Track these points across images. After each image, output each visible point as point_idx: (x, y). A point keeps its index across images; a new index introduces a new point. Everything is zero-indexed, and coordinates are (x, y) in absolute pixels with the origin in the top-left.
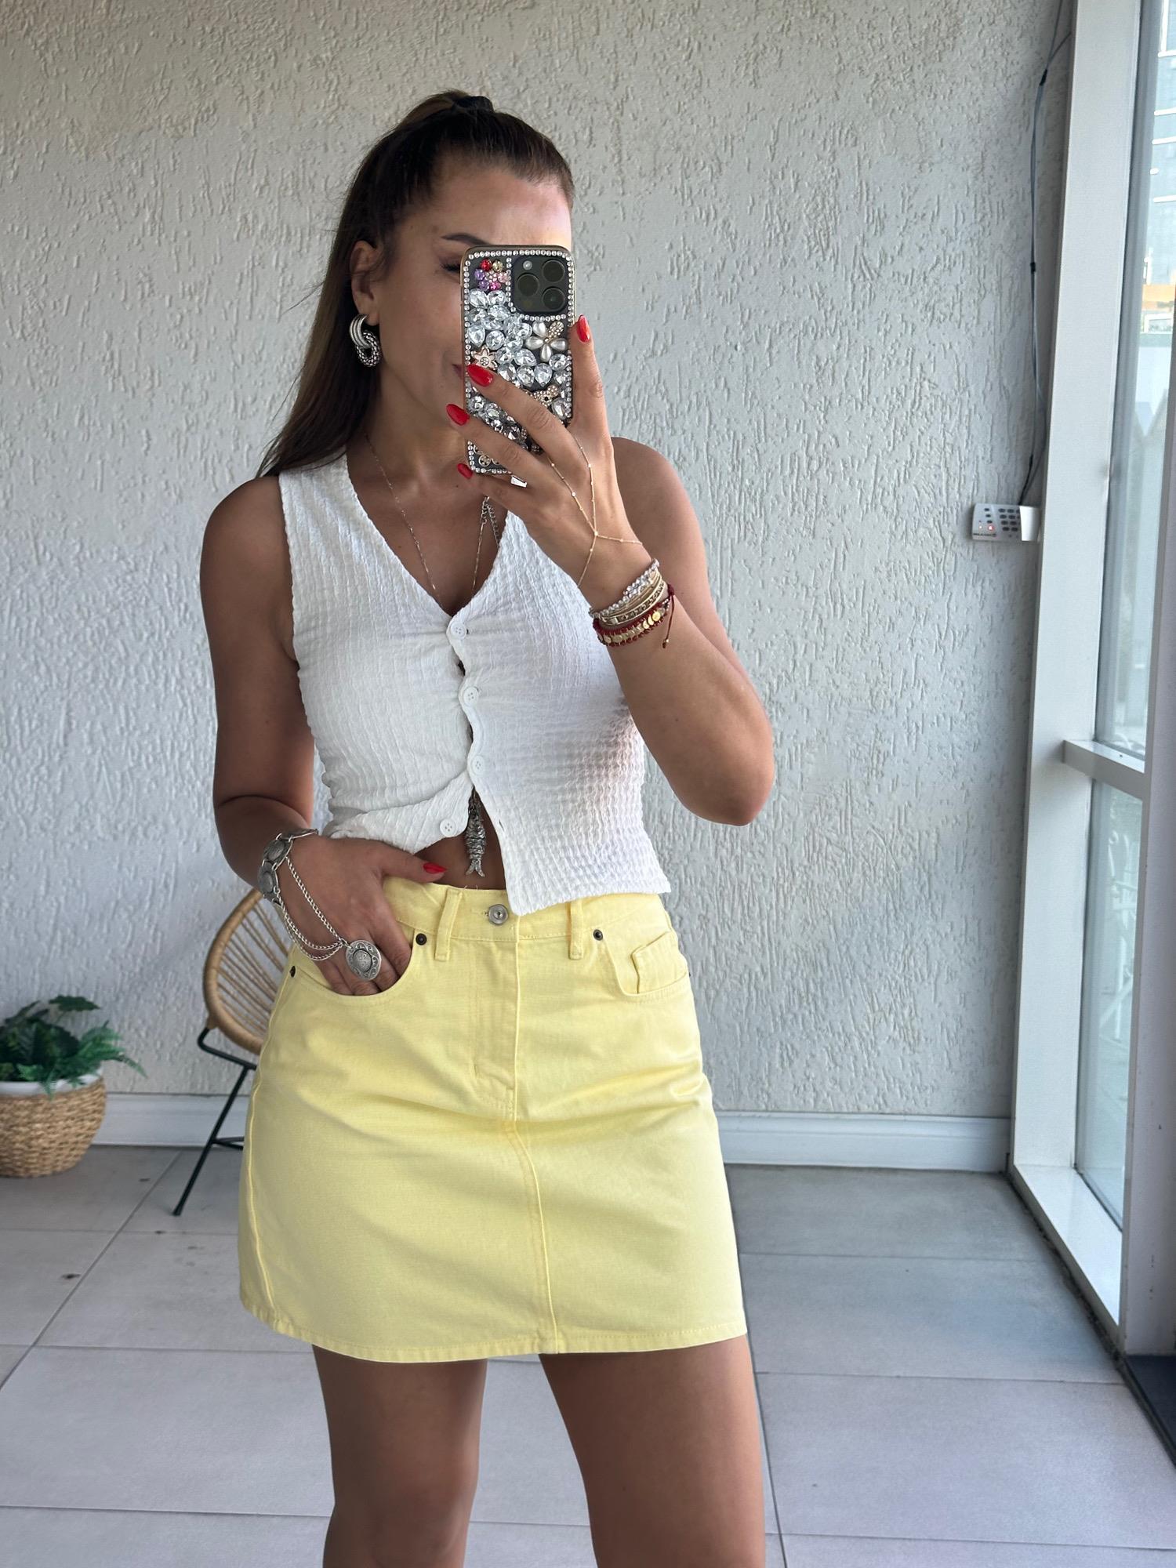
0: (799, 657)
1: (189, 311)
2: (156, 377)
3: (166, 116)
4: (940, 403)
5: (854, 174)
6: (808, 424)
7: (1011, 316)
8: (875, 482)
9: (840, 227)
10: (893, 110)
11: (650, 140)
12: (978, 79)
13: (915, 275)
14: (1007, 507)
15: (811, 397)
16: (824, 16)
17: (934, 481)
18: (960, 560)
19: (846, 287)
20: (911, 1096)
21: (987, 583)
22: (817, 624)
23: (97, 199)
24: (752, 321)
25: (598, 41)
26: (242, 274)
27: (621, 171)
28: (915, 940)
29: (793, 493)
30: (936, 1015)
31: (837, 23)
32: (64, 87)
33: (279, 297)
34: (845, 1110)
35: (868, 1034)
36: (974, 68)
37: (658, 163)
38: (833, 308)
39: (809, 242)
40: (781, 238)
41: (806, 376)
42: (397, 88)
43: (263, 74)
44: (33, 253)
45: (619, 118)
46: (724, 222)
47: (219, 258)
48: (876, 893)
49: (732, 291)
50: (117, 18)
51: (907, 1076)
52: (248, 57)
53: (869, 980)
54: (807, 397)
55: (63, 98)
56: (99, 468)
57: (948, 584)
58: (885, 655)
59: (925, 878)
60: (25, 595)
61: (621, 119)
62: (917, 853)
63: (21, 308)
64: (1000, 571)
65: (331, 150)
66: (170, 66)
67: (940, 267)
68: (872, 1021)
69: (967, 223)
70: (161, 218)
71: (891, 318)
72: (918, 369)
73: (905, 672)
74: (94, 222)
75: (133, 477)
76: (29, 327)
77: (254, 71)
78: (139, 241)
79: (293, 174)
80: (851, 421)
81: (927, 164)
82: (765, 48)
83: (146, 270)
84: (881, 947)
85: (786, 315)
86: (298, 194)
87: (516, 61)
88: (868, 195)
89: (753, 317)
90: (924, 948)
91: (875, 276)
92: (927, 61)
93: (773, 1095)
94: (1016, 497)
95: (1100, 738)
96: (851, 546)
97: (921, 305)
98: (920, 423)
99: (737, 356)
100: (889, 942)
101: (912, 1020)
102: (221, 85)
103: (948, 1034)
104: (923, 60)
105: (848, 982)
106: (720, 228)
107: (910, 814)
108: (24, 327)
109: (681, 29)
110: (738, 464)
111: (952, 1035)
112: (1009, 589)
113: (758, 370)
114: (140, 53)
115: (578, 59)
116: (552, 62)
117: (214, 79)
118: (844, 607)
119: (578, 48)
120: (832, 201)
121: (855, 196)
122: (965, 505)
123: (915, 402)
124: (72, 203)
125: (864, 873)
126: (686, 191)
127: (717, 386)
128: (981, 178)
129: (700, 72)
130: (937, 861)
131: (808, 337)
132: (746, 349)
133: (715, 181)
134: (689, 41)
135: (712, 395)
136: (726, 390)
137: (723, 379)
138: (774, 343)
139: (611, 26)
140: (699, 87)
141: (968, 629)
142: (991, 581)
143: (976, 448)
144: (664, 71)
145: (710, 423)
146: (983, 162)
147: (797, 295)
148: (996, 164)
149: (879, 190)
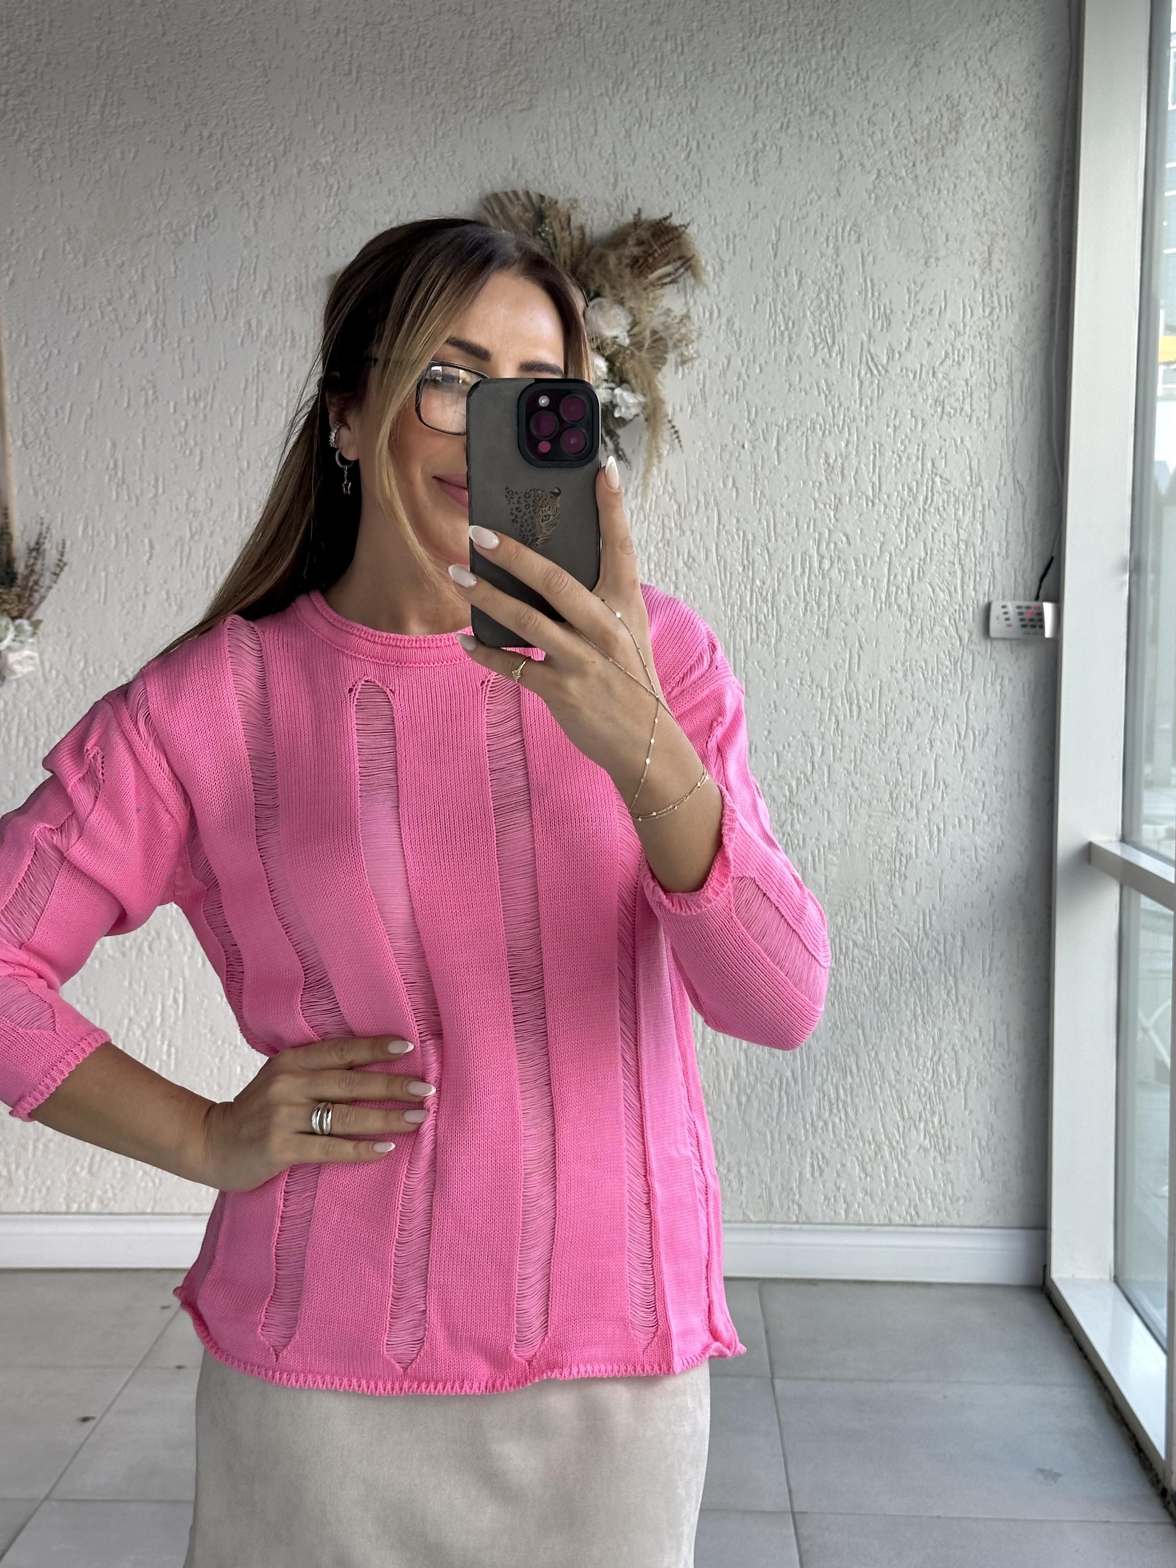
0: (817, 759)
1: (194, 417)
2: (161, 484)
3: (166, 223)
4: (953, 499)
5: (858, 270)
6: (819, 523)
7: (1023, 408)
8: (889, 580)
9: (845, 324)
10: (896, 207)
12: (982, 172)
13: (924, 371)
14: (1025, 602)
15: (820, 494)
16: (823, 112)
17: (949, 579)
18: (978, 658)
19: (853, 384)
20: (943, 1206)
21: (1006, 682)
22: (833, 726)
23: (97, 305)
24: (758, 420)
25: (596, 142)
26: (247, 380)
28: (943, 1046)
29: (805, 593)
30: (967, 1122)
31: (837, 120)
32: (59, 194)
33: (285, 402)
34: (876, 1222)
35: (898, 1142)
36: (978, 162)
38: (840, 405)
39: (814, 339)
40: (786, 335)
41: (814, 474)
42: (398, 192)
43: (263, 179)
44: (33, 360)
46: (729, 321)
47: (223, 363)
48: (903, 997)
49: (737, 388)
50: (112, 123)
51: (939, 1186)
52: (247, 162)
53: (898, 1086)
54: (816, 495)
55: (59, 204)
56: (103, 579)
57: (967, 683)
58: (904, 757)
59: (951, 982)
60: (32, 714)
62: (943, 957)
63: (21, 416)
64: (1020, 668)
66: (168, 172)
67: (949, 362)
68: (901, 1129)
69: (975, 318)
70: (164, 324)
71: (900, 414)
72: (929, 465)
73: (925, 773)
74: (94, 328)
75: (135, 588)
76: (30, 435)
77: (254, 176)
78: (142, 348)
79: (296, 279)
80: (862, 518)
81: (932, 260)
82: (765, 146)
83: (149, 377)
84: (909, 1053)
85: (794, 412)
86: (302, 299)
87: (515, 163)
88: (873, 289)
89: (760, 415)
90: (952, 1054)
91: (883, 372)
92: (930, 156)
93: (803, 1206)
94: (1034, 594)
95: (1128, 839)
96: (865, 645)
97: (930, 400)
98: (933, 520)
99: (745, 455)
100: (918, 1048)
101: (942, 1128)
102: (221, 190)
103: (980, 1143)
104: (926, 154)
105: (877, 1088)
106: (723, 327)
107: (934, 917)
108: (24, 435)
109: (679, 128)
110: (748, 564)
111: (984, 1143)
112: (1029, 687)
113: (766, 469)
114: (136, 159)
115: (576, 160)
116: (551, 165)
117: (213, 184)
118: (859, 707)
119: (576, 150)
120: (837, 298)
121: (860, 293)
122: (981, 602)
123: (927, 497)
124: (71, 309)
125: (891, 977)
127: (725, 485)
128: (987, 272)
129: (699, 171)
130: (962, 964)
131: (816, 434)
132: (754, 447)
133: (718, 280)
134: (688, 140)
135: (721, 494)
136: (734, 490)
137: (731, 479)
138: (781, 442)
139: (609, 126)
140: (698, 186)
141: (988, 729)
142: (1010, 680)
143: (991, 543)
144: (664, 171)
145: (719, 523)
146: (990, 256)
147: (803, 393)
148: (1003, 258)
149: (884, 286)
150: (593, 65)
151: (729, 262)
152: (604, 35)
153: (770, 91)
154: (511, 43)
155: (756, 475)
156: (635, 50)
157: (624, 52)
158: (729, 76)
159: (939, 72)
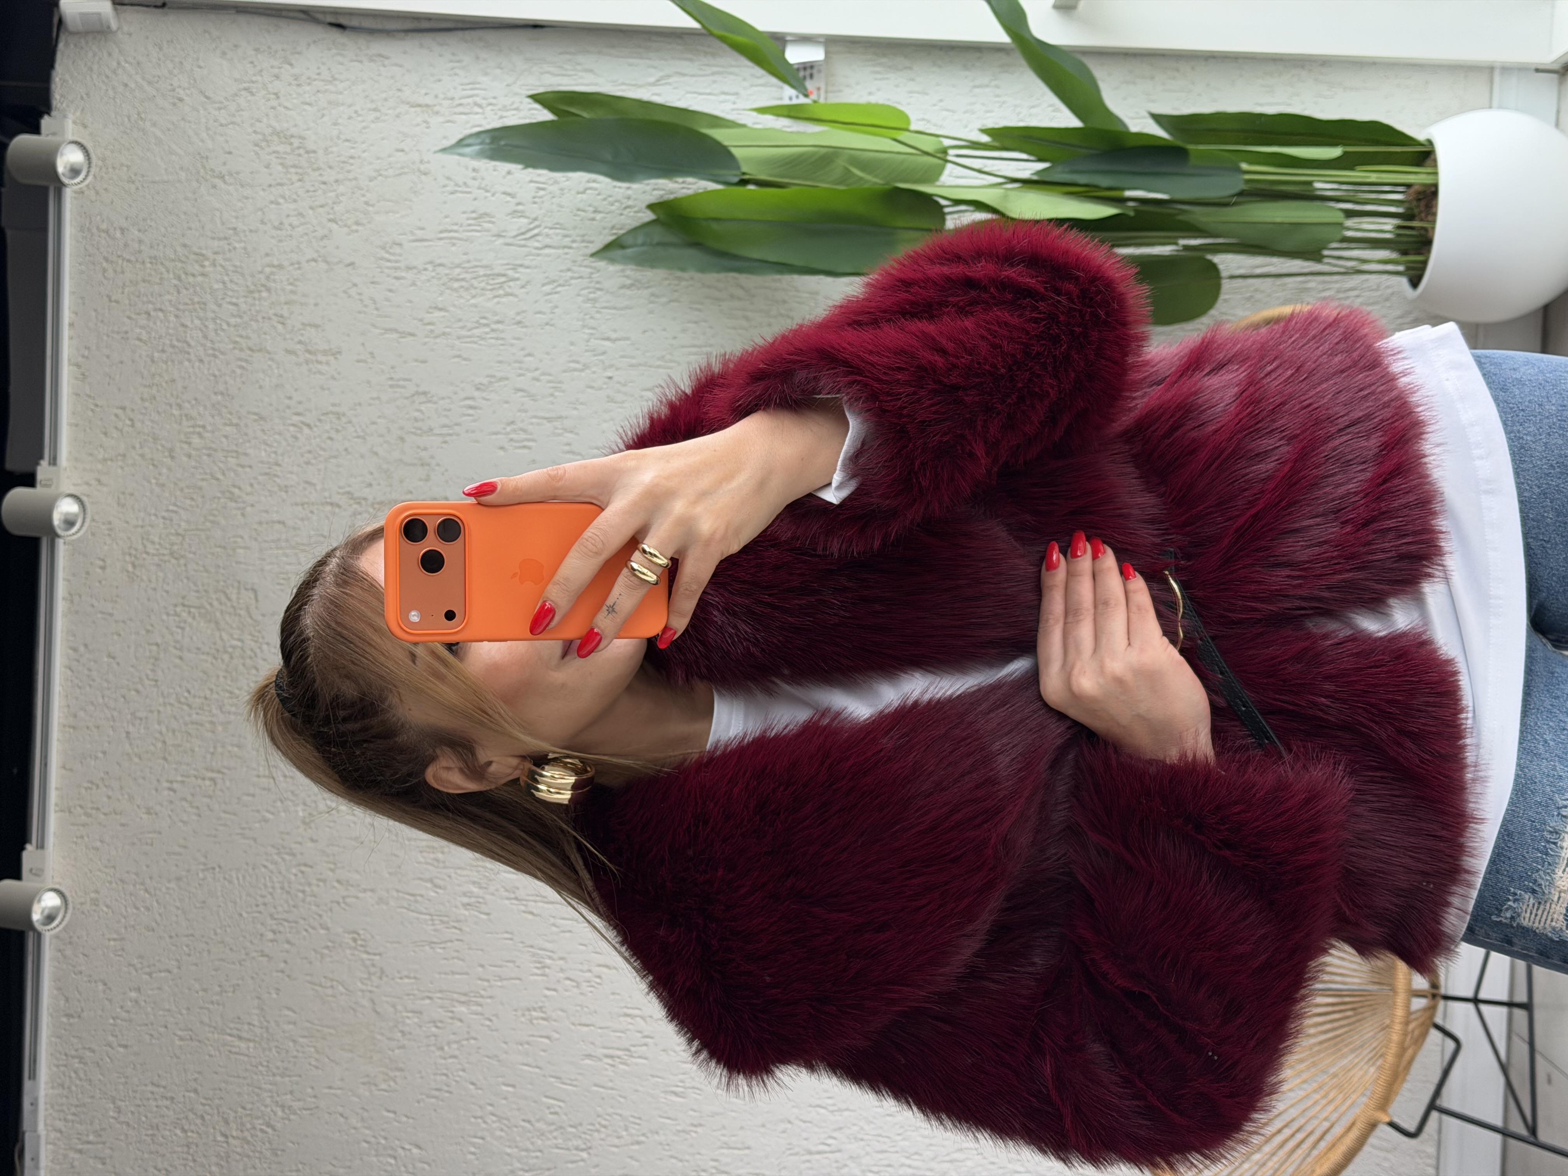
1: (562, 970)
3: (359, 984)
5: (430, 246)
9: (484, 263)
10: (367, 203)
11: (392, 469)
16: (268, 278)
19: (548, 256)
23: (443, 1061)
24: (582, 360)
31: (276, 263)
32: (326, 1091)
36: (323, 116)
37: (415, 462)
38: (569, 270)
39: (499, 296)
40: (494, 326)
43: (319, 880)
44: (498, 1133)
46: (478, 389)
47: (507, 935)
49: (550, 382)
50: (258, 1031)
52: (300, 895)
55: (339, 1092)
63: (556, 1151)
64: (858, 83)
66: (308, 978)
70: (465, 994)
74: (467, 1066)
76: (579, 1143)
77: (315, 888)
78: (489, 1019)
81: (422, 167)
82: (300, 342)
83: (519, 1013)
85: (575, 322)
88: (451, 231)
89: (577, 359)
91: (536, 223)
92: (315, 166)
99: (618, 376)
102: (330, 925)
104: (314, 170)
106: (484, 395)
108: (577, 1149)
109: (279, 434)
113: (634, 353)
114: (296, 1009)
117: (322, 932)
120: (458, 270)
121: (454, 245)
124: (446, 1088)
126: (445, 431)
129: (324, 414)
132: (611, 366)
133: (435, 399)
134: (293, 425)
137: (644, 392)
138: (605, 336)
139: (275, 509)
140: (339, 416)
142: (870, 94)
144: (322, 453)
146: (419, 106)
147: (556, 310)
148: (423, 91)
149: (447, 220)
150: (212, 522)
151: (418, 386)
153: (244, 334)
154: (189, 607)
155: (640, 365)
156: (198, 477)
157: (200, 488)
158: (228, 378)
159: (230, 153)
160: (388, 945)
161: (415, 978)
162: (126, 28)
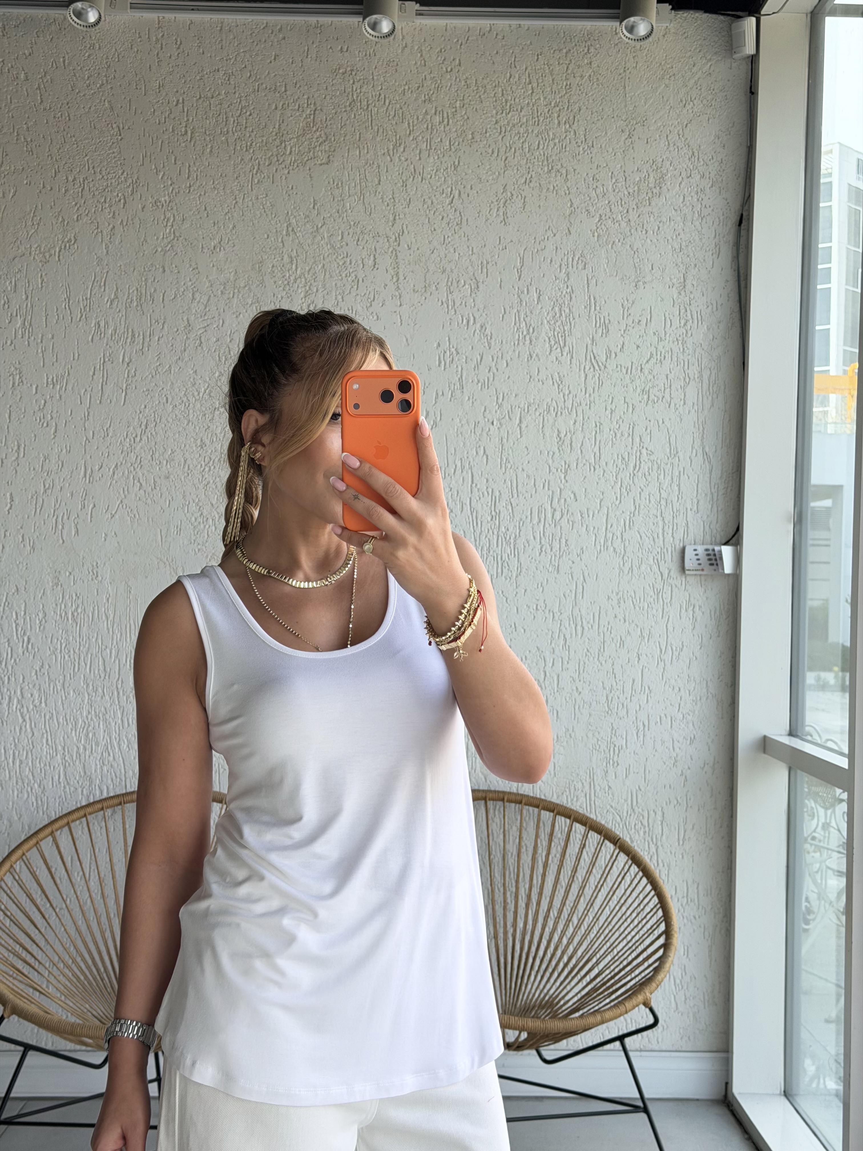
0: (548, 669)
1: (51, 397)
2: (22, 450)
3: (36, 246)
4: (655, 467)
5: (584, 290)
6: (552, 484)
7: (710, 398)
8: (606, 529)
9: (573, 329)
10: (614, 242)
11: (421, 265)
12: (679, 218)
13: (634, 367)
14: (710, 547)
15: (553, 461)
16: (558, 171)
17: (653, 528)
18: (675, 590)
19: (579, 377)
21: (697, 609)
22: (562, 642)
24: (505, 403)
25: (379, 190)
26: (95, 368)
27: (398, 287)
29: (540, 538)
31: (569, 177)
33: (125, 386)
36: (676, 210)
37: (427, 282)
38: (570, 392)
39: (550, 341)
40: (527, 338)
41: (549, 445)
42: (221, 224)
43: (114, 213)
45: (396, 248)
46: (482, 327)
47: (77, 355)
49: (488, 378)
52: (102, 200)
54: (550, 462)
57: (666, 609)
58: (617, 667)
59: (653, 849)
61: (399, 249)
62: (647, 829)
64: (707, 598)
65: (167, 271)
66: (39, 207)
67: (653, 361)
69: (673, 328)
70: (30, 325)
71: (615, 400)
72: (638, 440)
73: (634, 681)
77: (108, 210)
78: (12, 343)
79: (137, 290)
80: (586, 480)
81: (641, 283)
82: (512, 195)
83: (17, 365)
85: (533, 397)
86: (141, 306)
87: (315, 204)
88: (595, 306)
89: (505, 400)
91: (603, 368)
92: (640, 205)
94: (718, 540)
95: (795, 734)
96: (588, 579)
97: (639, 389)
98: (641, 482)
99: (494, 430)
102: (81, 221)
104: (637, 204)
106: (478, 331)
107: (640, 796)
109: (445, 180)
110: (495, 515)
112: (715, 613)
113: (510, 440)
114: (15, 197)
115: (364, 203)
116: (344, 205)
117: (75, 217)
118: (583, 628)
119: (364, 195)
120: (567, 311)
121: (585, 307)
122: (677, 547)
123: (636, 465)
126: (451, 303)
127: (477, 453)
128: (683, 293)
129: (460, 213)
130: (662, 835)
131: (551, 415)
132: (501, 424)
133: (474, 295)
134: (452, 190)
135: (474, 460)
136: (485, 457)
137: (482, 448)
138: (523, 420)
139: (390, 178)
140: (459, 224)
141: (683, 646)
142: (700, 607)
143: (685, 501)
144: (432, 213)
145: (472, 482)
146: (685, 281)
147: (541, 383)
148: (694, 283)
149: (604, 302)
150: (378, 131)
151: (483, 283)
152: (387, 108)
153: (516, 154)
154: (315, 114)
155: (502, 445)
156: (411, 122)
157: (402, 122)
158: (485, 142)
159: (647, 142)
160: (67, 266)
161: (42, 287)
162: (734, 65)
